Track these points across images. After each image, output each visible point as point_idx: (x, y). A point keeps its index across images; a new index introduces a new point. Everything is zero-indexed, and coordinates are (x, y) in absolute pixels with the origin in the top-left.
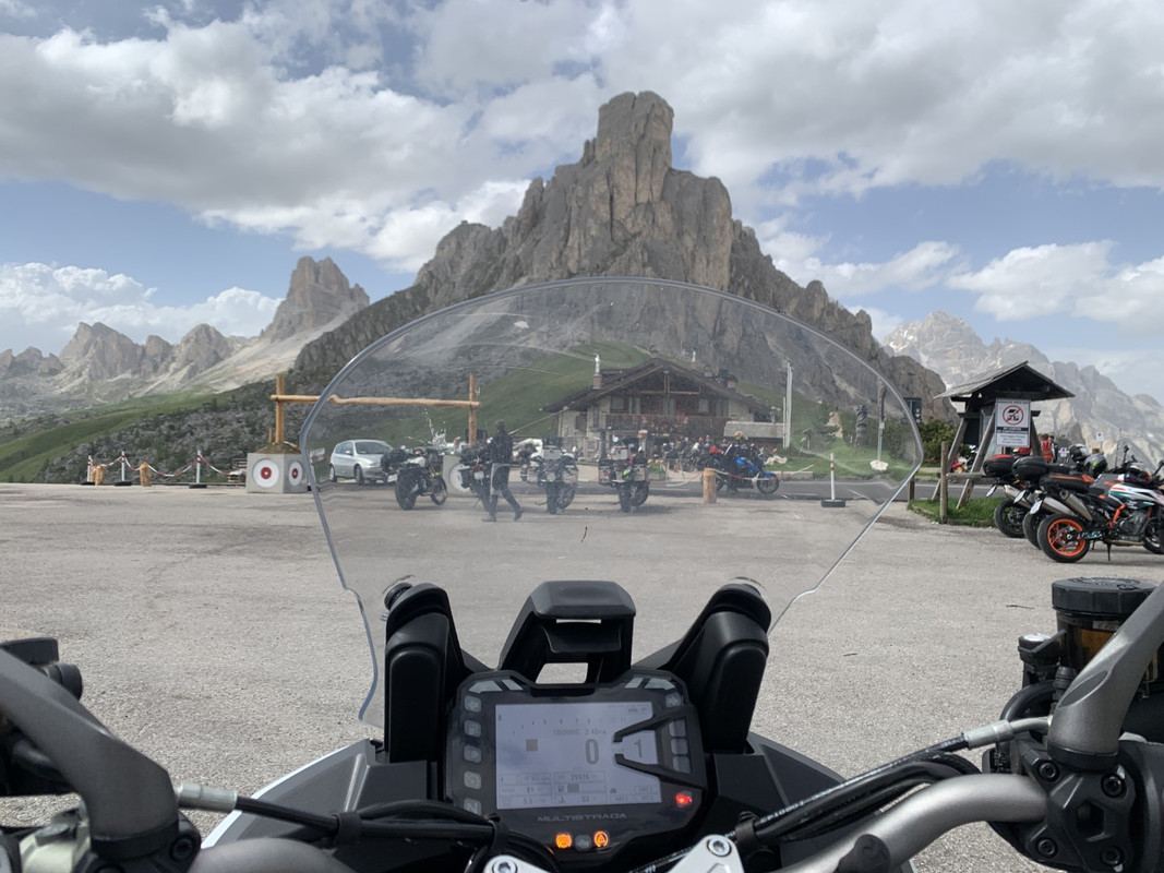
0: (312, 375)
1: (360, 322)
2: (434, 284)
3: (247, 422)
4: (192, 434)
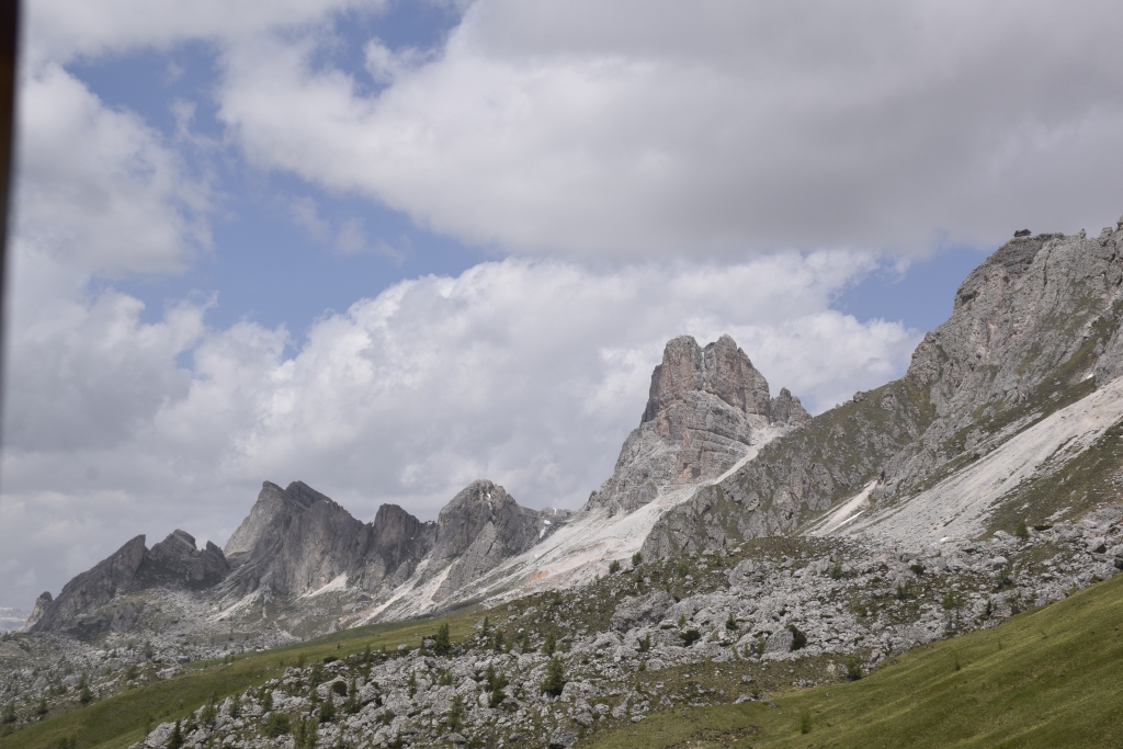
0: (655, 576)
1: (779, 463)
2: (945, 377)
3: (491, 679)
4: (379, 703)
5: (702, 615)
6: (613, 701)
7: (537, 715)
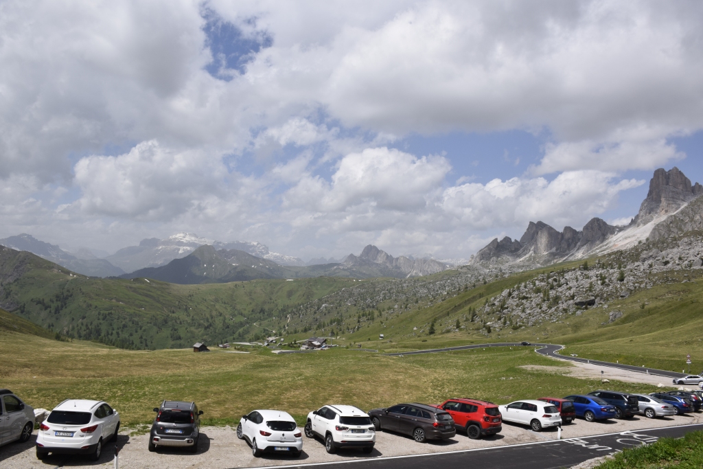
5: (670, 256)
6: (641, 283)
7: (616, 288)
